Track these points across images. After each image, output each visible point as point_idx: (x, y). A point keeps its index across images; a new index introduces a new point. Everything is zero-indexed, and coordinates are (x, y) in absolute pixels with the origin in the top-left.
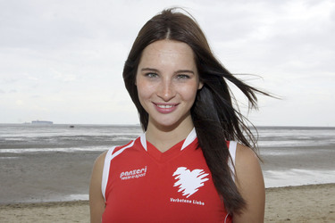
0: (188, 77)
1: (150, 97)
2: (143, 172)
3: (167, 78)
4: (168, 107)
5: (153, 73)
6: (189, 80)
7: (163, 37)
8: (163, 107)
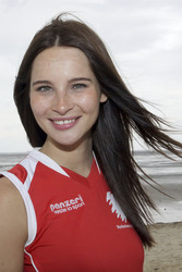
0: (85, 86)
1: (45, 113)
2: (79, 202)
3: (61, 88)
4: (66, 122)
5: (46, 87)
6: (87, 89)
7: (52, 44)
8: (61, 123)
